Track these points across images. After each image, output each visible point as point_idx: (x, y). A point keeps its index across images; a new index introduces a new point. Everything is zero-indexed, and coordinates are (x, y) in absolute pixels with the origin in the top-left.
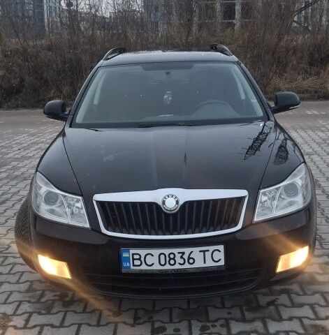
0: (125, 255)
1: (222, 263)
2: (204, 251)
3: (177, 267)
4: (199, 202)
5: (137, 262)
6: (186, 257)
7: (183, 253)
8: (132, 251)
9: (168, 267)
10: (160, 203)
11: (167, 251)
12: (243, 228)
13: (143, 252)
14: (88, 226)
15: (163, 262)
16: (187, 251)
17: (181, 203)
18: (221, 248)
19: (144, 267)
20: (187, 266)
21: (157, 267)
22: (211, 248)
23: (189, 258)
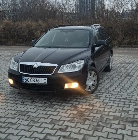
0: (23, 78)
1: (47, 83)
2: (42, 79)
3: (35, 83)
4: (43, 66)
5: (26, 81)
6: (37, 80)
7: (36, 79)
8: (25, 77)
9: (33, 82)
10: (33, 65)
11: (33, 78)
12: (54, 74)
13: (27, 78)
14: (17, 70)
15: (31, 81)
16: (38, 78)
17: (38, 66)
18: (46, 79)
19: (27, 82)
20: (37, 83)
21: (30, 82)
22: (44, 79)
23: (38, 81)
